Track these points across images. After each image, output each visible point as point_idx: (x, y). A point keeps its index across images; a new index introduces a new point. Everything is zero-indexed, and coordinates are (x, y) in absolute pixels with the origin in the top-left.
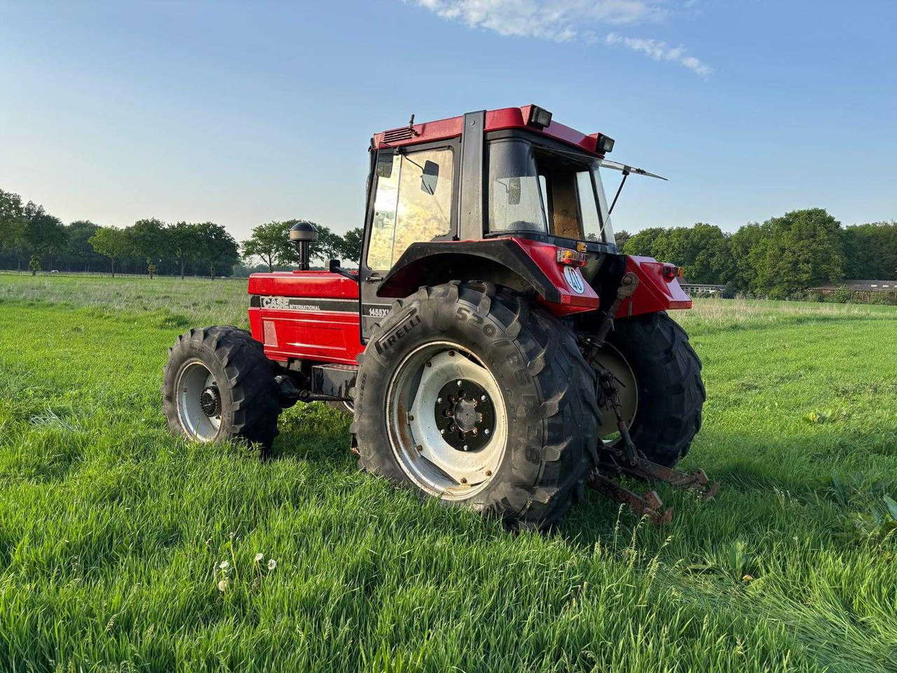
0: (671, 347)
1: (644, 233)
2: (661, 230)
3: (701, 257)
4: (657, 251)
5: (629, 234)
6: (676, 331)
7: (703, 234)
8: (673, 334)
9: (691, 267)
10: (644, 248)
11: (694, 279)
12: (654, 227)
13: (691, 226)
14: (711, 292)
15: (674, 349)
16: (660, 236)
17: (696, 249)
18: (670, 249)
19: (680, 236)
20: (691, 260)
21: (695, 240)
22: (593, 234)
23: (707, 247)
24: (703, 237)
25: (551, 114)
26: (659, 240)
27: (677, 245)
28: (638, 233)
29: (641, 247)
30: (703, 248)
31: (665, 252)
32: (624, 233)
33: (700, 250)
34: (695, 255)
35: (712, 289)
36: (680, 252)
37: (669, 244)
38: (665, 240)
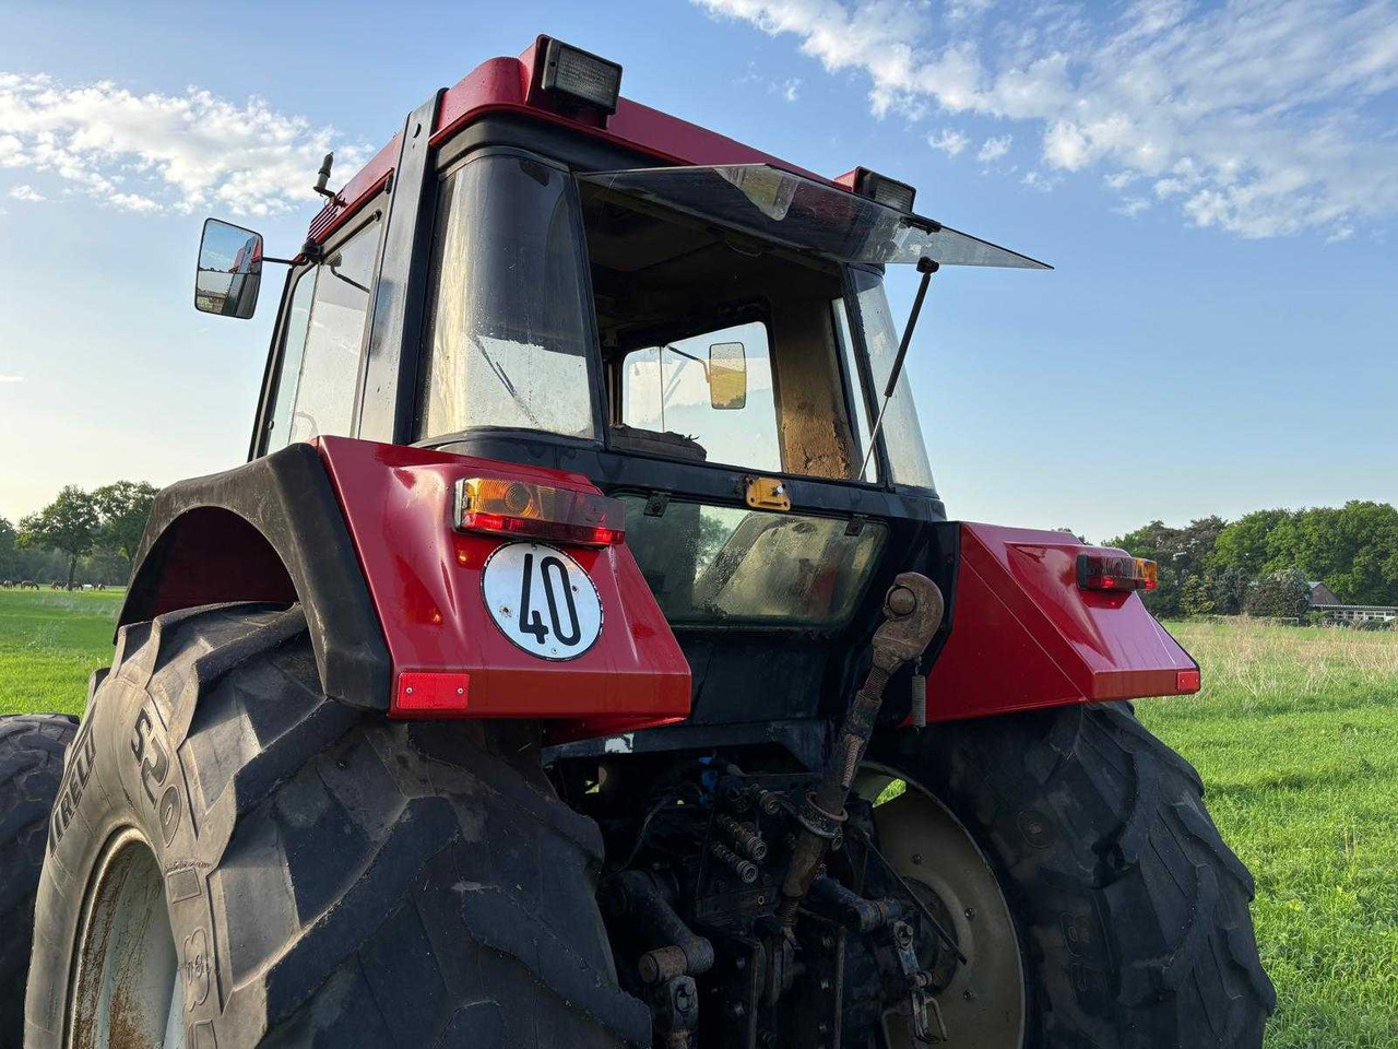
0: (1120, 829)
1: (1251, 519)
2: (1282, 513)
3: (1360, 559)
4: (1278, 550)
5: (1223, 521)
6: (1145, 766)
7: (1362, 519)
8: (1131, 779)
9: (1343, 577)
10: (1253, 543)
11: (1353, 596)
12: (1269, 509)
13: (1338, 505)
14: (1387, 619)
15: (1126, 841)
16: (1281, 522)
17: (1352, 545)
18: (1303, 545)
19: (1318, 522)
20: (1346, 566)
21: (1349, 528)
22: (1160, 522)
23: (1373, 541)
24: (1362, 523)
25: (618, 69)
26: (1280, 529)
27: (1314, 539)
28: (1239, 518)
29: (1247, 543)
30: (1367, 542)
31: (1293, 550)
32: (1215, 520)
33: (1359, 546)
34: (1352, 555)
35: (1387, 614)
36: (1321, 550)
37: (1300, 537)
38: (1291, 530)
